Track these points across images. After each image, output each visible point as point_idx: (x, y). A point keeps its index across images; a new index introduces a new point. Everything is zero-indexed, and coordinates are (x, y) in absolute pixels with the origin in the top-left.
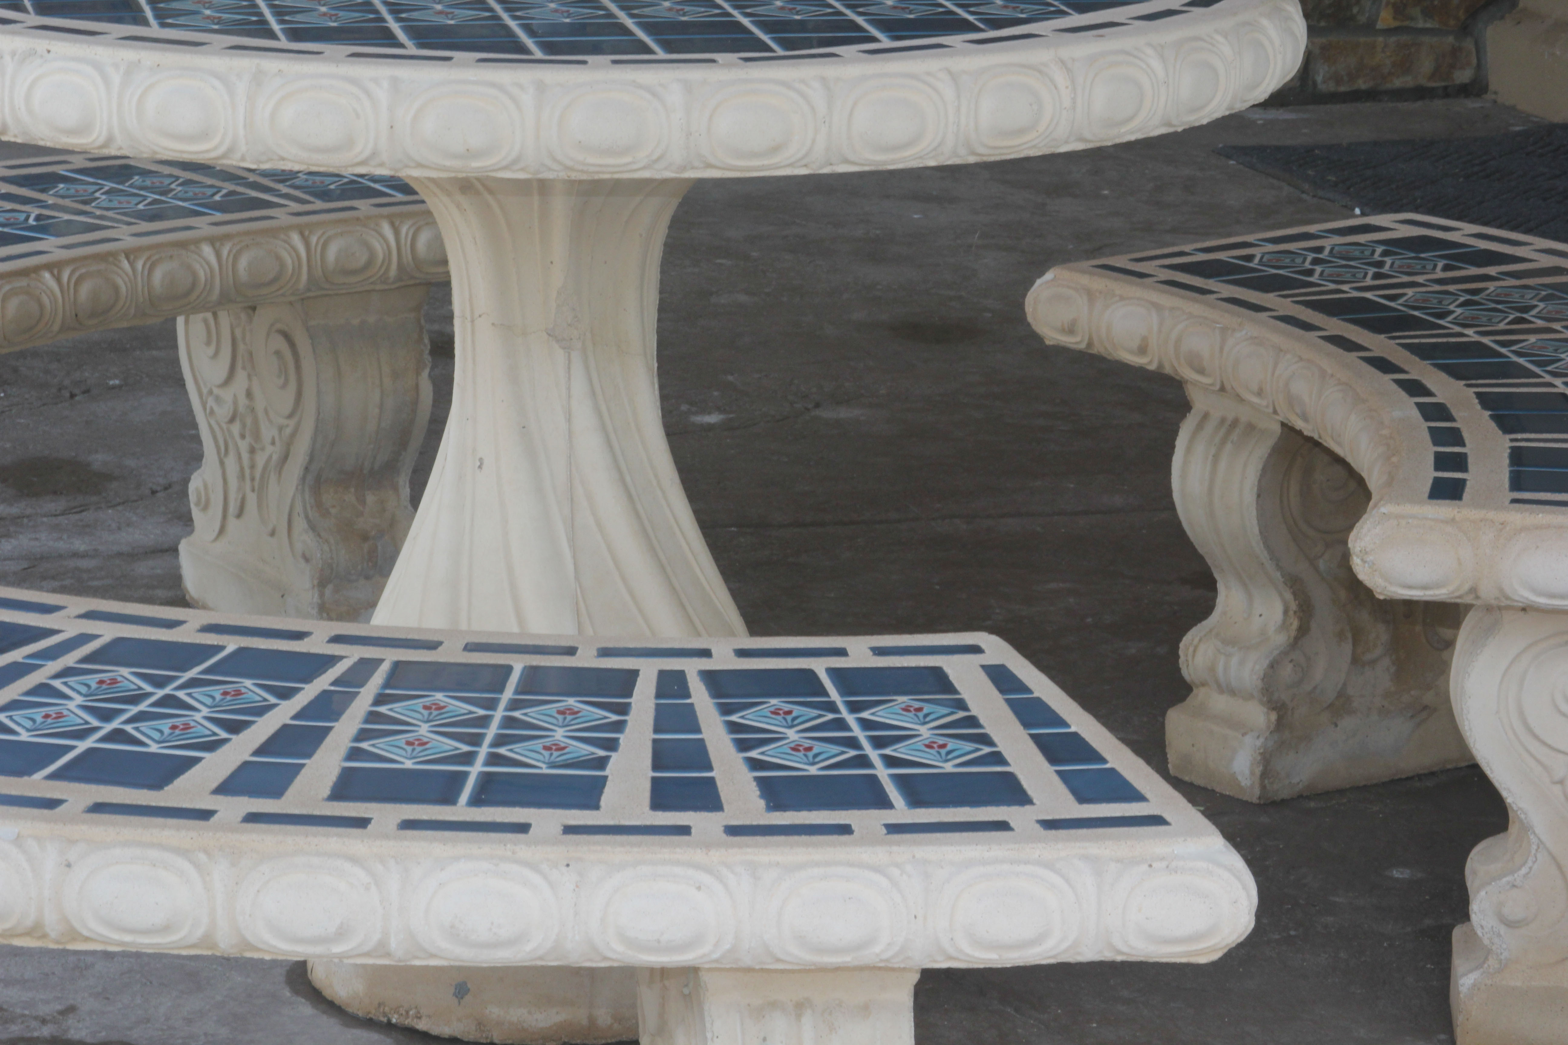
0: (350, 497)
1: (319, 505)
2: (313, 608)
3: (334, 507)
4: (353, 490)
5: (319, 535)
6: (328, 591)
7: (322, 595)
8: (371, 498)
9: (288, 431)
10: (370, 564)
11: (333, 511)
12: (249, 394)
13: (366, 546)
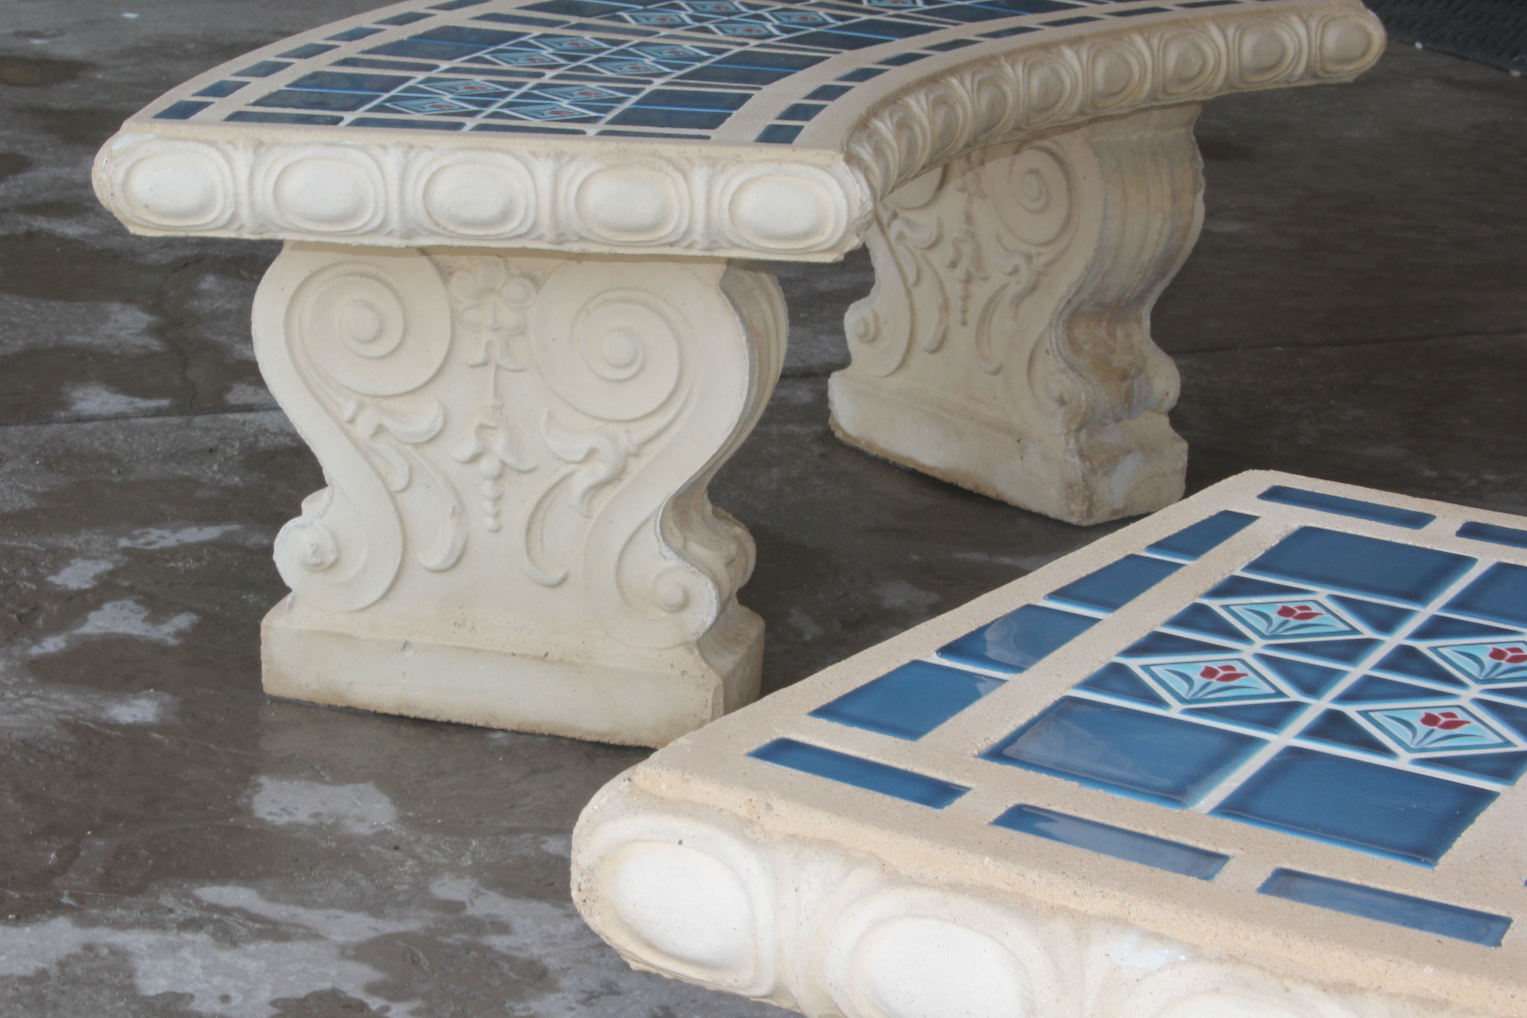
0: (1101, 332)
1: (1072, 341)
2: (1073, 456)
3: (1086, 343)
4: (1104, 324)
5: (1082, 376)
6: (1083, 434)
7: (1078, 441)
8: (1120, 333)
9: (1039, 262)
10: (1126, 406)
11: (1086, 347)
12: (969, 218)
13: (1124, 385)
